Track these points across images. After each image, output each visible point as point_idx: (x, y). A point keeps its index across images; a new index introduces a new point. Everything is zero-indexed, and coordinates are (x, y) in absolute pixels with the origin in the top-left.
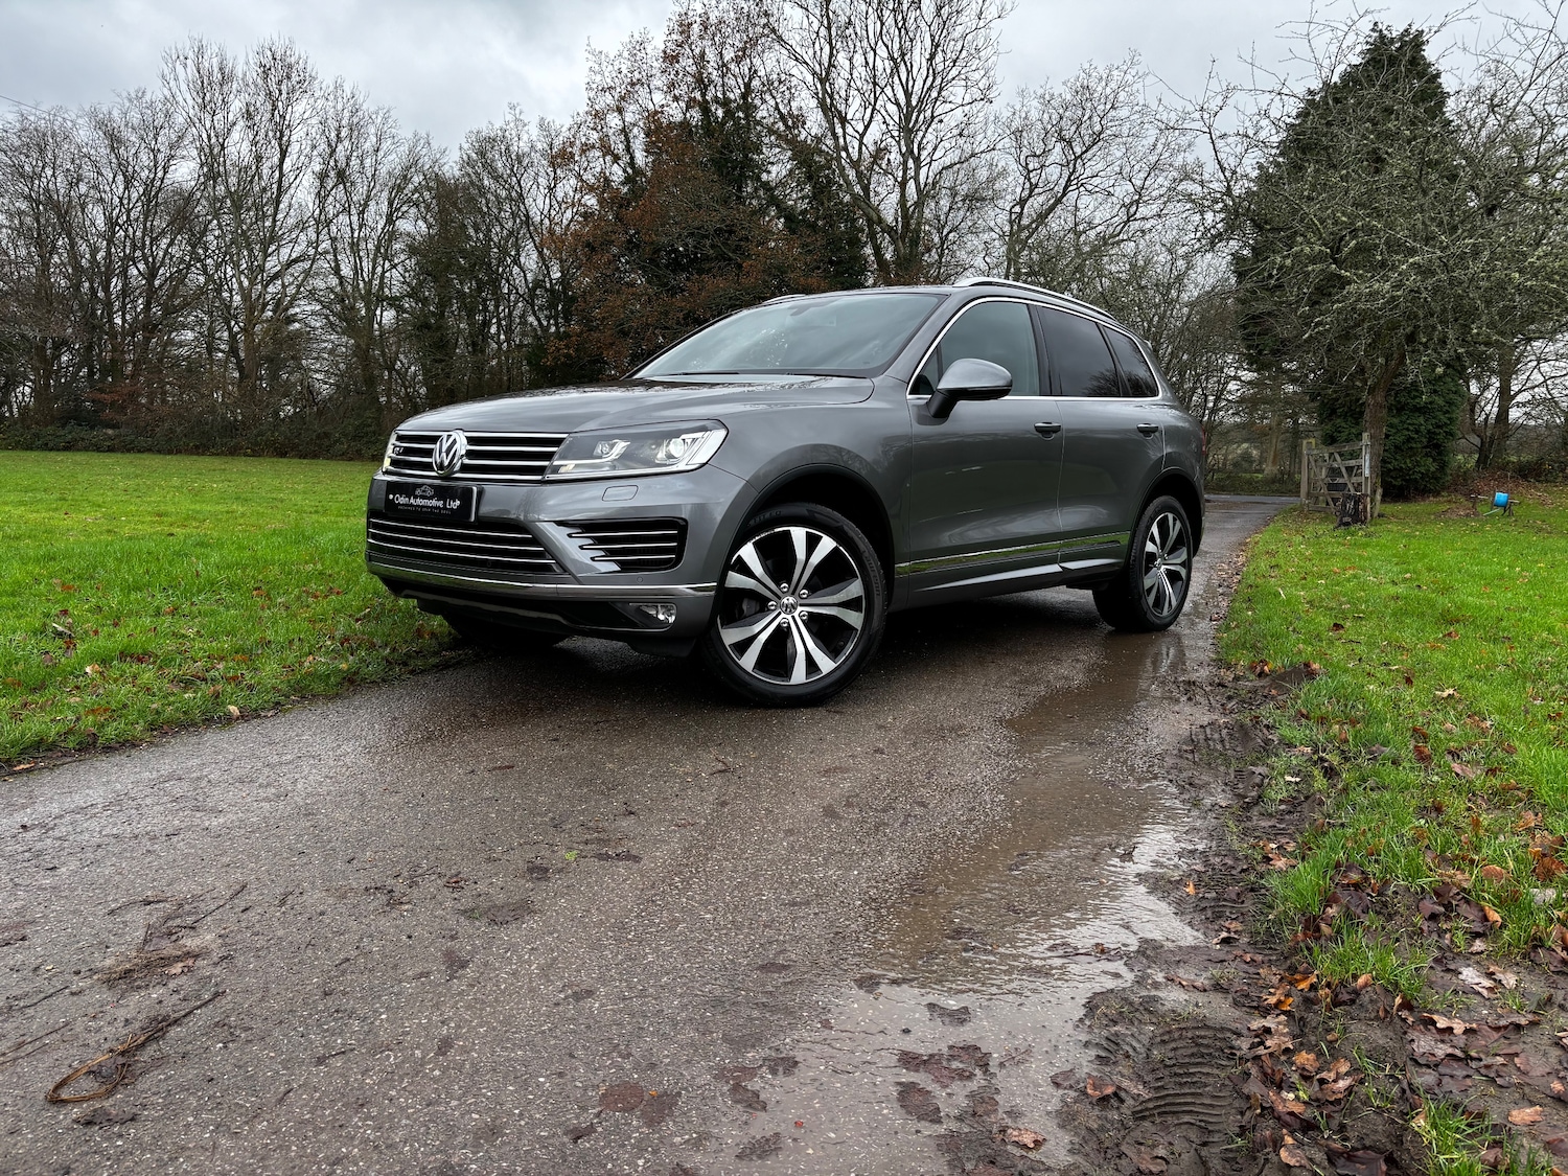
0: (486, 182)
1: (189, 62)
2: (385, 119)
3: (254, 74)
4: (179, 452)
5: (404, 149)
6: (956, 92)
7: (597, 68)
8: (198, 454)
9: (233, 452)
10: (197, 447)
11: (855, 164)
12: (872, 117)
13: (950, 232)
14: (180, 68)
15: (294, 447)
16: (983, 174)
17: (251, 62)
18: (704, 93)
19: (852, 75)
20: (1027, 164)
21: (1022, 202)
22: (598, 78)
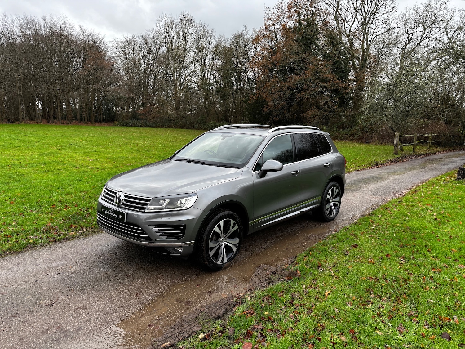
1: (163, 20)
2: (212, 32)
3: (177, 21)
4: (157, 127)
5: (217, 40)
6: (382, 10)
7: (267, 13)
8: (161, 128)
9: (170, 127)
10: (161, 125)
11: (348, 36)
12: (354, 20)
13: (382, 55)
14: (160, 23)
15: (185, 126)
16: (394, 35)
17: (178, 19)
18: (300, 18)
19: (348, 7)
20: (408, 32)
21: (406, 45)
22: (267, 16)
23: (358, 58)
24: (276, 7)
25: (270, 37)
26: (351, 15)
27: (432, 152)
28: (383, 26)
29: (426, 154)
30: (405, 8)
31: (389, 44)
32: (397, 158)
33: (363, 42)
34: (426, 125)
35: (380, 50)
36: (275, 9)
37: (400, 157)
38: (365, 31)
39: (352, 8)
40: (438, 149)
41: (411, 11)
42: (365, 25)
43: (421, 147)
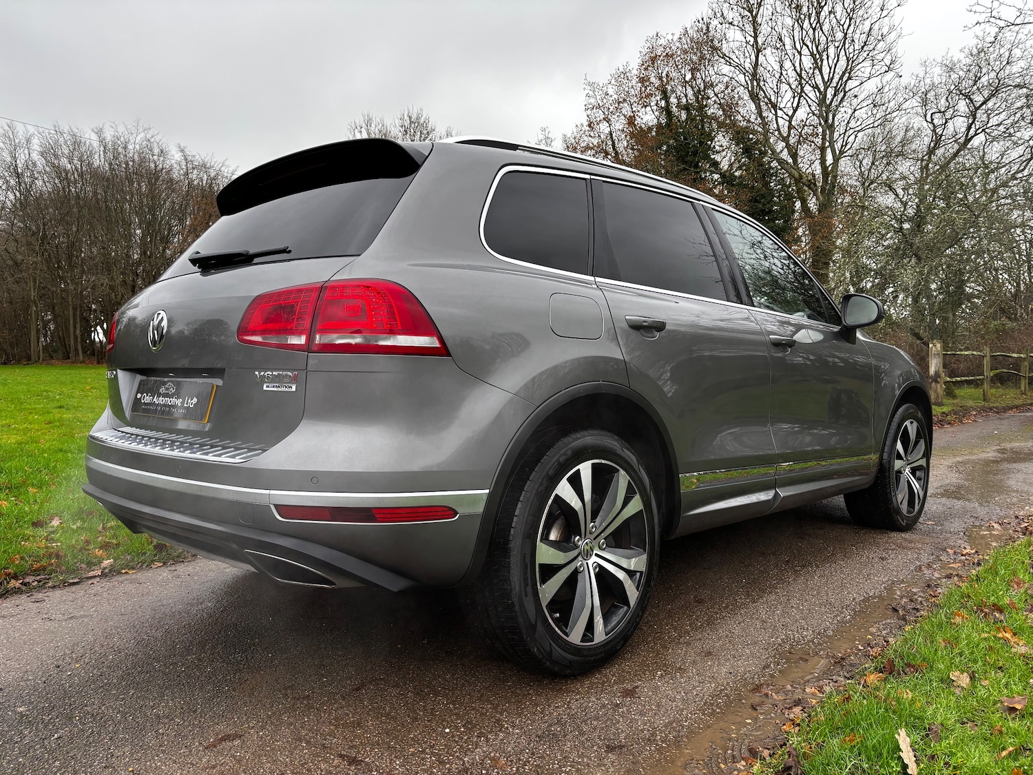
1: (363, 130)
3: (395, 131)
6: (864, 69)
7: (591, 93)
11: (786, 140)
12: (799, 102)
13: (872, 183)
17: (397, 126)
18: (667, 102)
19: (781, 74)
20: (932, 120)
21: (931, 152)
22: (592, 101)
23: (812, 186)
24: (613, 82)
25: (600, 149)
26: (790, 94)
28: (870, 114)
29: (1023, 405)
30: (921, 64)
31: (888, 154)
32: (944, 413)
33: (823, 150)
34: (1002, 334)
35: (866, 173)
36: (610, 86)
37: (950, 412)
38: (826, 121)
39: (792, 74)
41: (938, 70)
42: (825, 110)
43: (1000, 390)
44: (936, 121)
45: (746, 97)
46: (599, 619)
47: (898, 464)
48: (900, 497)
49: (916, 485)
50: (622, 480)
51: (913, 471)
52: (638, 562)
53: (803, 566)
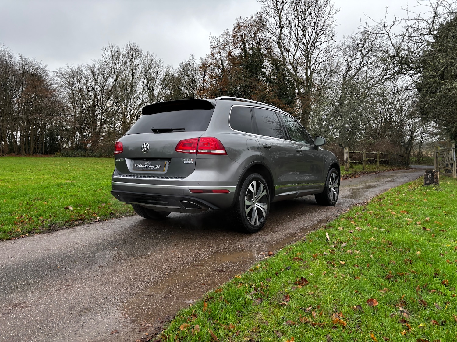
0: (185, 78)
1: (109, 50)
2: (160, 62)
3: (124, 52)
4: (102, 157)
5: (165, 70)
6: (322, 38)
7: (213, 41)
8: (107, 157)
10: (107, 155)
11: (292, 64)
12: (297, 49)
13: (325, 83)
14: (106, 52)
16: (335, 64)
17: (125, 49)
18: (245, 46)
19: (290, 37)
20: (347, 60)
21: (347, 72)
22: (213, 44)
23: (302, 84)
24: (222, 36)
25: (216, 65)
26: (293, 46)
27: (381, 170)
28: (324, 56)
29: (377, 171)
30: (344, 37)
31: (331, 72)
32: (349, 174)
33: (306, 69)
34: (371, 144)
35: (323, 79)
36: (221, 38)
37: (351, 173)
38: (308, 58)
39: (294, 38)
40: (386, 168)
41: (350, 40)
42: (307, 53)
43: (370, 166)
44: (349, 60)
45: (277, 46)
46: (257, 219)
47: (330, 186)
48: (330, 196)
49: (335, 193)
50: (262, 186)
51: (335, 188)
52: (265, 207)
53: (304, 214)
